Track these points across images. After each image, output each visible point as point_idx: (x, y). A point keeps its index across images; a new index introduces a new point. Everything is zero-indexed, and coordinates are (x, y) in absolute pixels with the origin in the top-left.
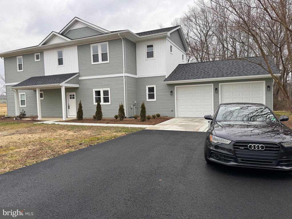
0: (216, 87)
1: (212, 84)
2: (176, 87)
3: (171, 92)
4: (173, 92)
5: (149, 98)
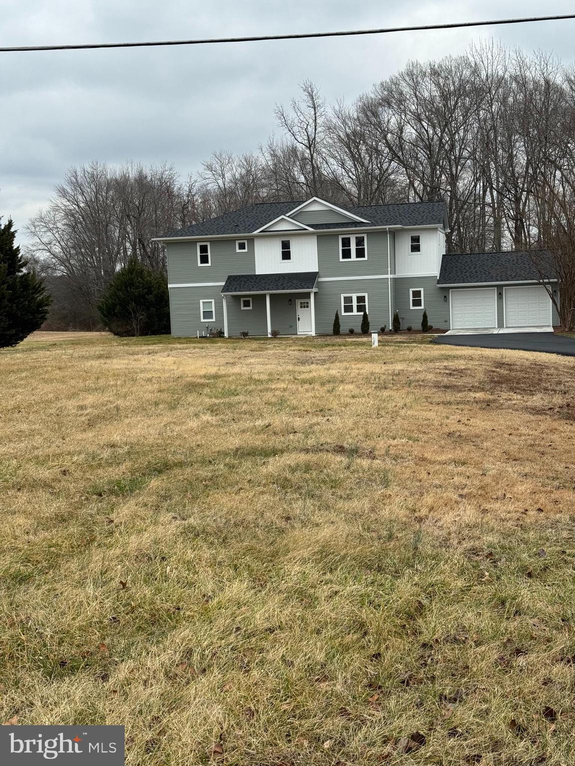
0: (500, 291)
1: (496, 288)
2: (450, 290)
3: (445, 297)
4: (447, 297)
5: (413, 306)
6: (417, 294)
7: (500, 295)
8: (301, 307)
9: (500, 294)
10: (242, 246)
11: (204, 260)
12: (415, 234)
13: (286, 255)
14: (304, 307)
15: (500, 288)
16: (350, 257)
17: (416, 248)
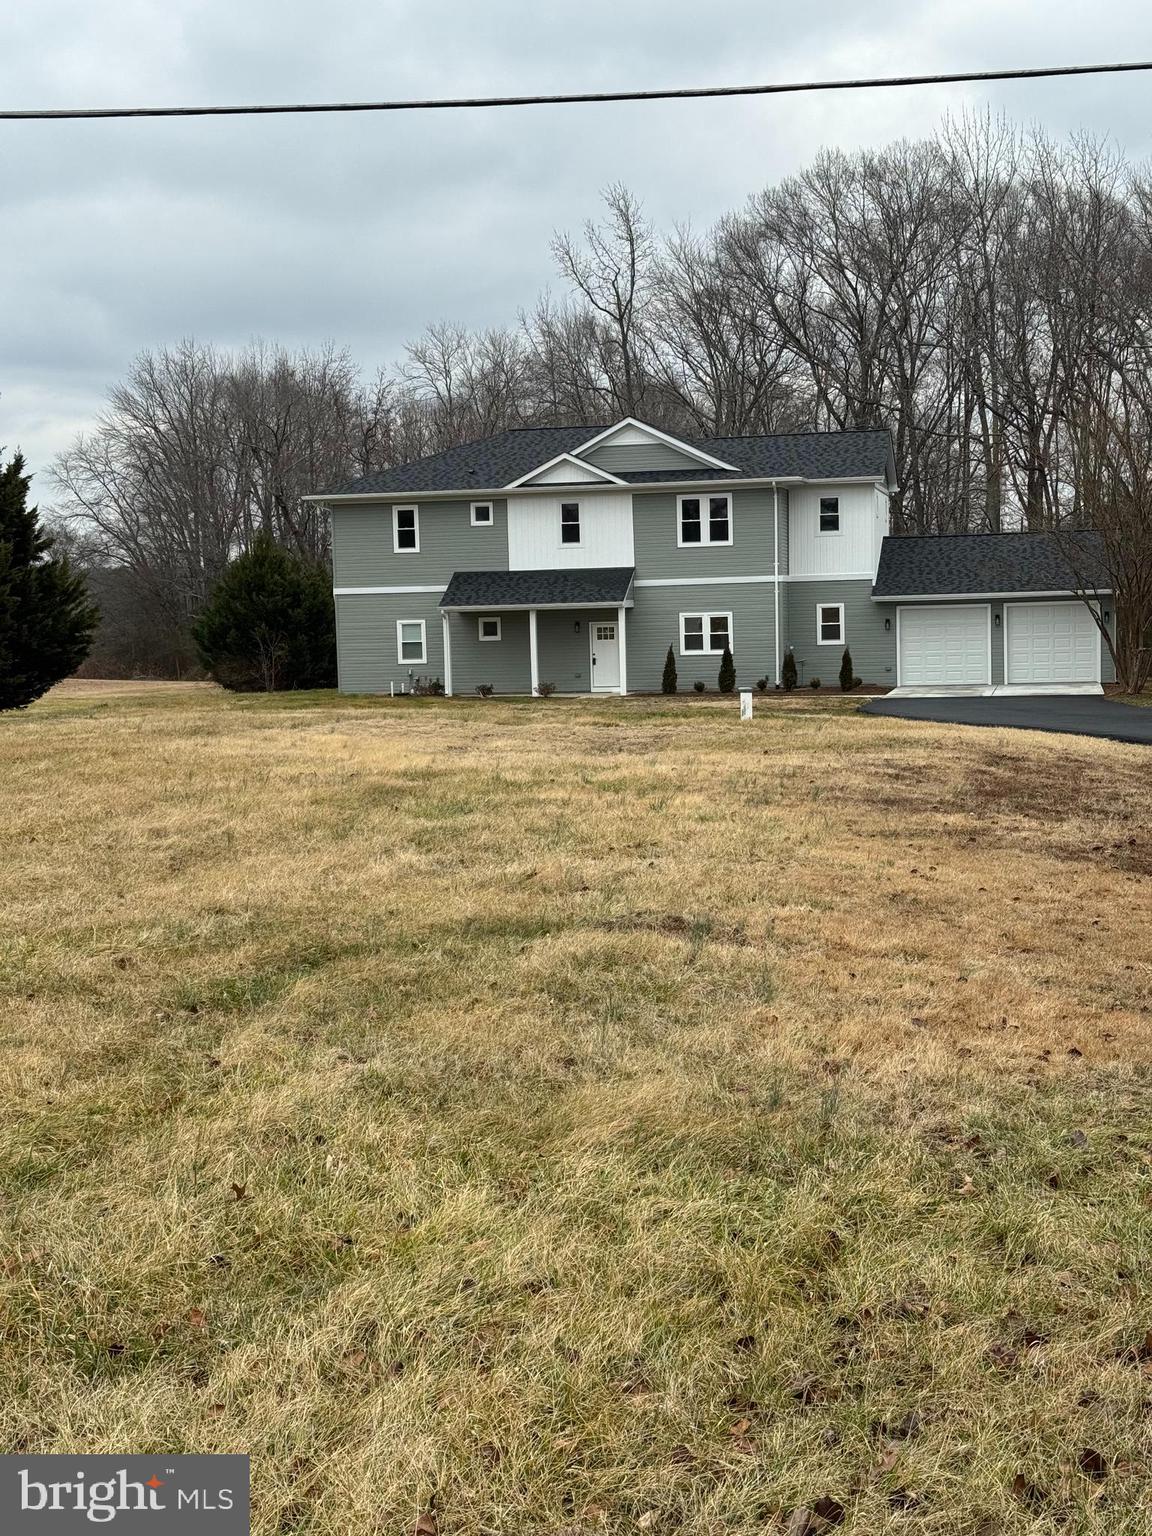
0: (997, 612)
1: (989, 605)
2: (898, 608)
3: (888, 621)
4: (892, 621)
5: (824, 638)
6: (831, 615)
7: (997, 619)
8: (600, 638)
9: (997, 617)
10: (482, 514)
11: (407, 540)
12: (829, 495)
13: (571, 534)
14: (606, 638)
15: (997, 603)
16: (699, 540)
17: (830, 523)
